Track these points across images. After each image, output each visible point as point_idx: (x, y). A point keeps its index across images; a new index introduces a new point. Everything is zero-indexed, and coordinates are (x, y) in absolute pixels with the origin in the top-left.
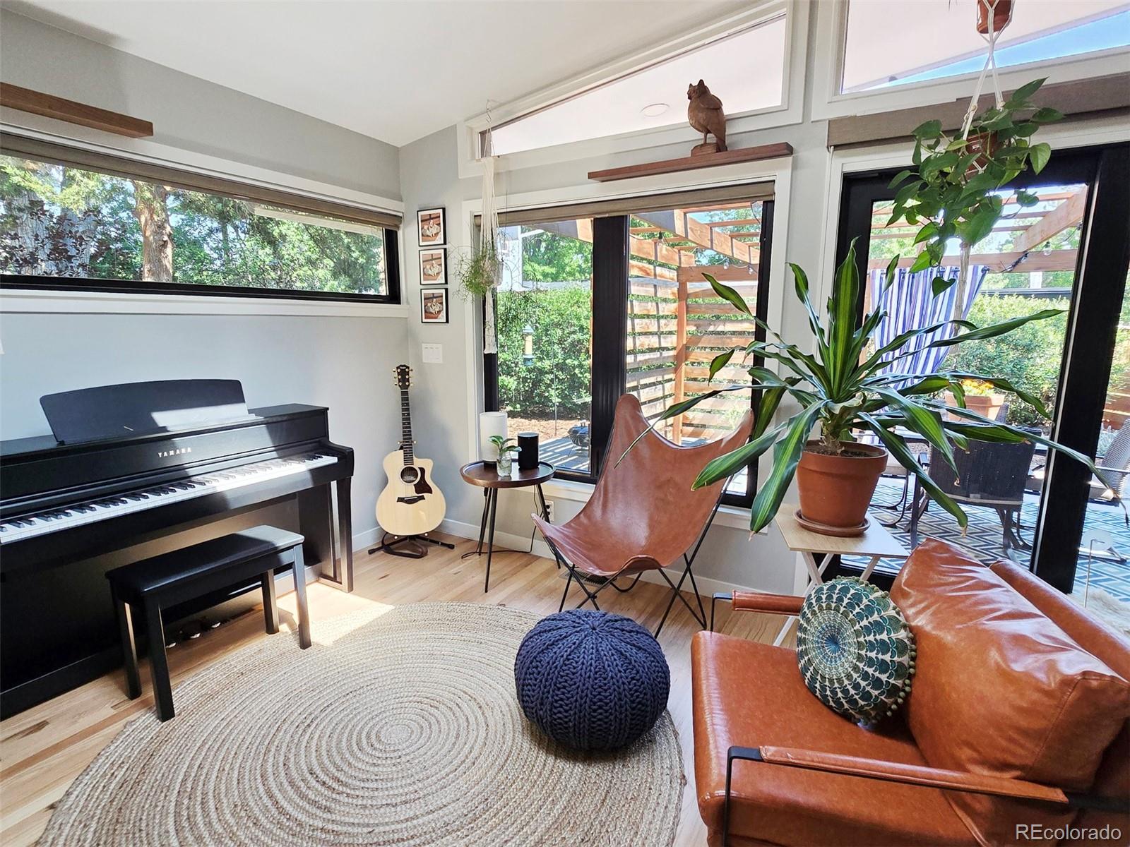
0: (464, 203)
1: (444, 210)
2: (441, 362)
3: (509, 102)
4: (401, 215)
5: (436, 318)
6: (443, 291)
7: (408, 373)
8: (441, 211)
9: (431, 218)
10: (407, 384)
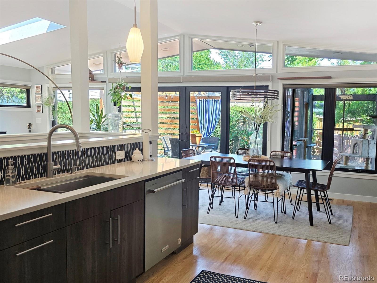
0: (46, 84)
1: (41, 85)
2: (41, 123)
3: (56, 64)
4: (31, 86)
5: (39, 112)
6: (41, 105)
7: (31, 125)
8: (41, 86)
9: (38, 87)
10: (31, 128)
